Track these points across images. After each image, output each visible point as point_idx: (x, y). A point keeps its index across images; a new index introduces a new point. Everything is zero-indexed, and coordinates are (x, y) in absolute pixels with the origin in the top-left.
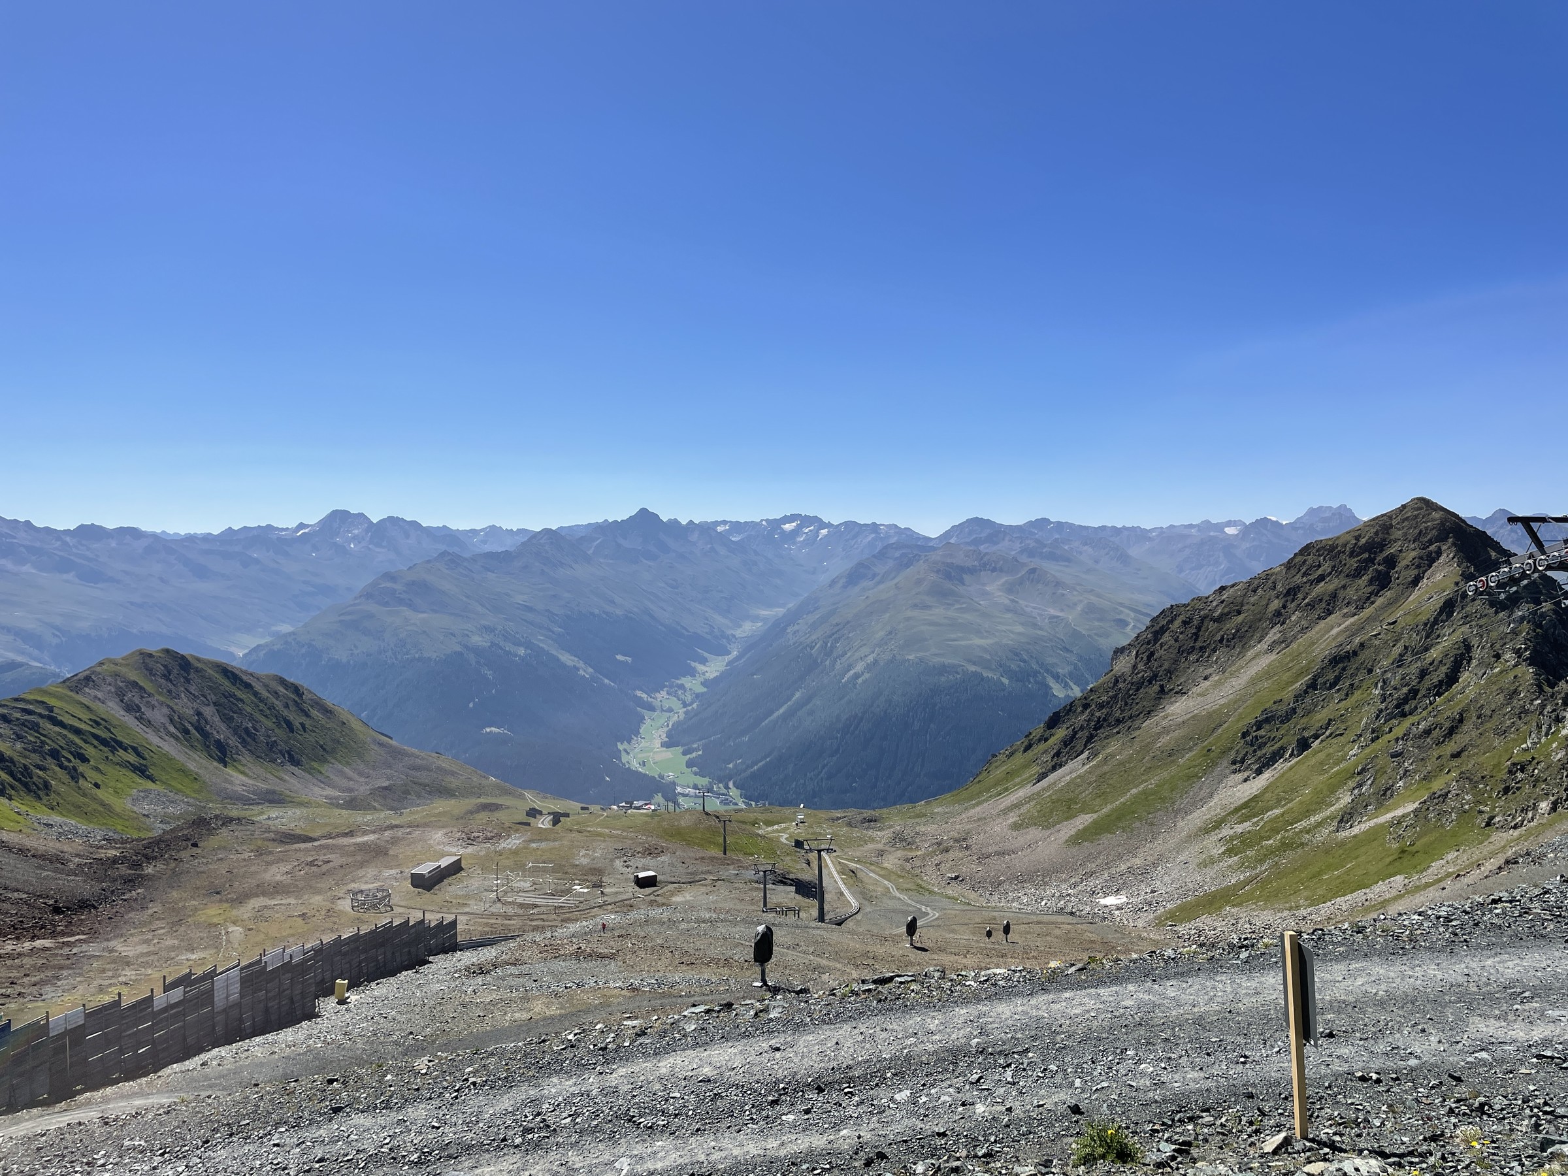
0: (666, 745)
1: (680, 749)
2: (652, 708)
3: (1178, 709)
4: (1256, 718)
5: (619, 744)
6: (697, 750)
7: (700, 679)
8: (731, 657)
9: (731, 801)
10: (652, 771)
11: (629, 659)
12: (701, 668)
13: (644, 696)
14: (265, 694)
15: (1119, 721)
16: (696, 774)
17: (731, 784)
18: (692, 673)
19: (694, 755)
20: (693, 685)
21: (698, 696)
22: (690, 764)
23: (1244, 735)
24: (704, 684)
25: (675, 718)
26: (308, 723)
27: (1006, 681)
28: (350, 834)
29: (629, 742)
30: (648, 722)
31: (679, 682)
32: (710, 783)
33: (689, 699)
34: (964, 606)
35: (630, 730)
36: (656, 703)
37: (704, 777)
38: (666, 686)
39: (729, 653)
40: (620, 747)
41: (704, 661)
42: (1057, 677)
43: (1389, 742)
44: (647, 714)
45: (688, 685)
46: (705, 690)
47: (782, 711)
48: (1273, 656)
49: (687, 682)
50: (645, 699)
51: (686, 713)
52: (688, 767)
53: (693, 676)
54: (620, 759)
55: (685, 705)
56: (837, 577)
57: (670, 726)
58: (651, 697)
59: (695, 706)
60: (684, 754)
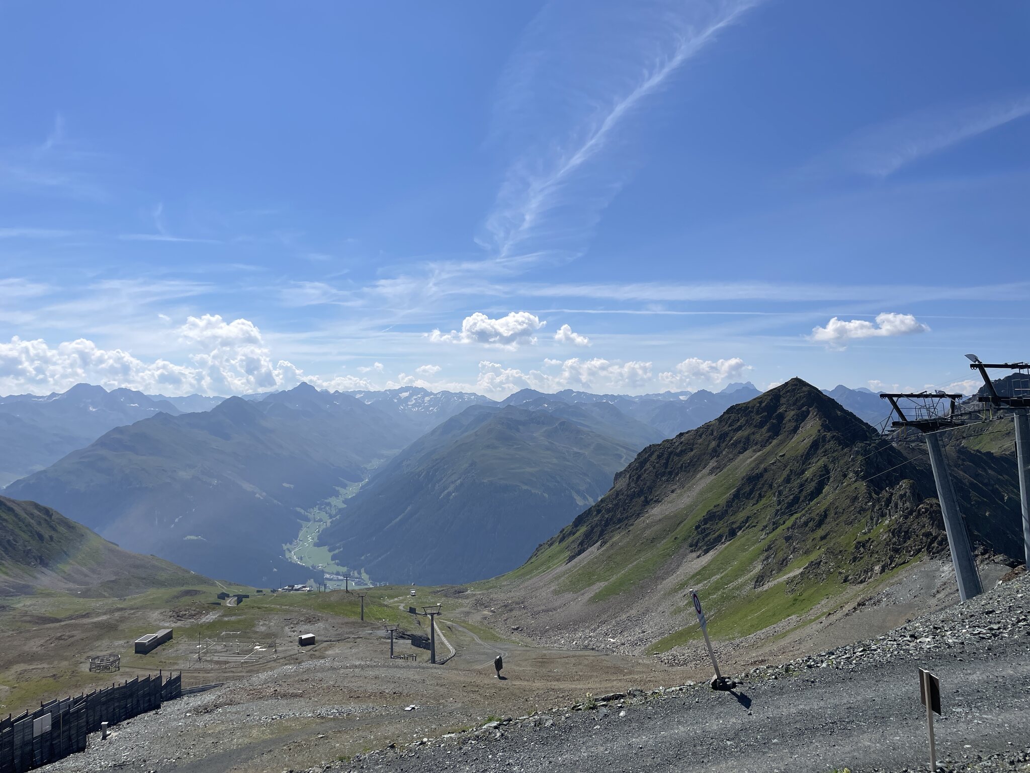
0: (317, 545)
1: (326, 548)
2: (308, 520)
3: (657, 512)
4: (704, 516)
5: (283, 545)
6: (339, 548)
7: (341, 499)
8: (363, 483)
9: (362, 583)
10: (307, 563)
11: (292, 486)
12: (342, 490)
13: (302, 511)
14: (23, 515)
15: (620, 521)
16: (338, 565)
17: (363, 570)
18: (337, 494)
19: (337, 551)
20: (337, 503)
21: (340, 510)
22: (334, 558)
23: (697, 527)
24: (343, 502)
25: (324, 527)
26: (55, 535)
27: (546, 495)
28: (87, 615)
29: (291, 544)
30: (304, 529)
31: (327, 501)
32: (348, 570)
33: (334, 512)
34: (519, 446)
35: (292, 536)
36: (310, 516)
37: (343, 566)
38: (318, 504)
39: (362, 480)
40: (285, 547)
41: (344, 486)
42: (578, 492)
43: (783, 530)
44: (304, 523)
45: (333, 504)
46: (345, 506)
47: (398, 519)
48: (713, 477)
49: (333, 501)
50: (303, 513)
51: (331, 522)
52: (332, 560)
53: (337, 496)
54: (284, 555)
55: (331, 517)
56: (436, 428)
57: (320, 532)
58: (307, 512)
59: (338, 517)
60: (330, 551)
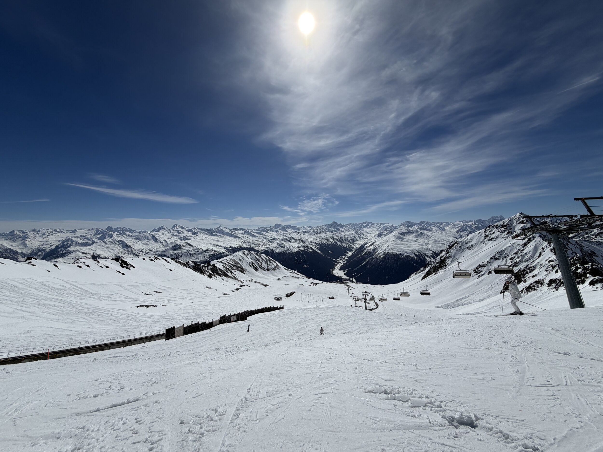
8: (353, 252)
11: (332, 252)
12: (347, 254)
13: (335, 260)
16: (346, 276)
19: (345, 272)
22: (344, 274)
25: (341, 265)
27: (415, 257)
29: (333, 269)
30: (336, 265)
31: (342, 257)
32: (349, 279)
33: (344, 260)
34: (405, 241)
36: (338, 261)
38: (339, 258)
39: (352, 251)
40: (330, 270)
42: (427, 256)
46: (348, 259)
47: (364, 263)
53: (345, 256)
54: (330, 272)
59: (346, 262)
60: (343, 272)
